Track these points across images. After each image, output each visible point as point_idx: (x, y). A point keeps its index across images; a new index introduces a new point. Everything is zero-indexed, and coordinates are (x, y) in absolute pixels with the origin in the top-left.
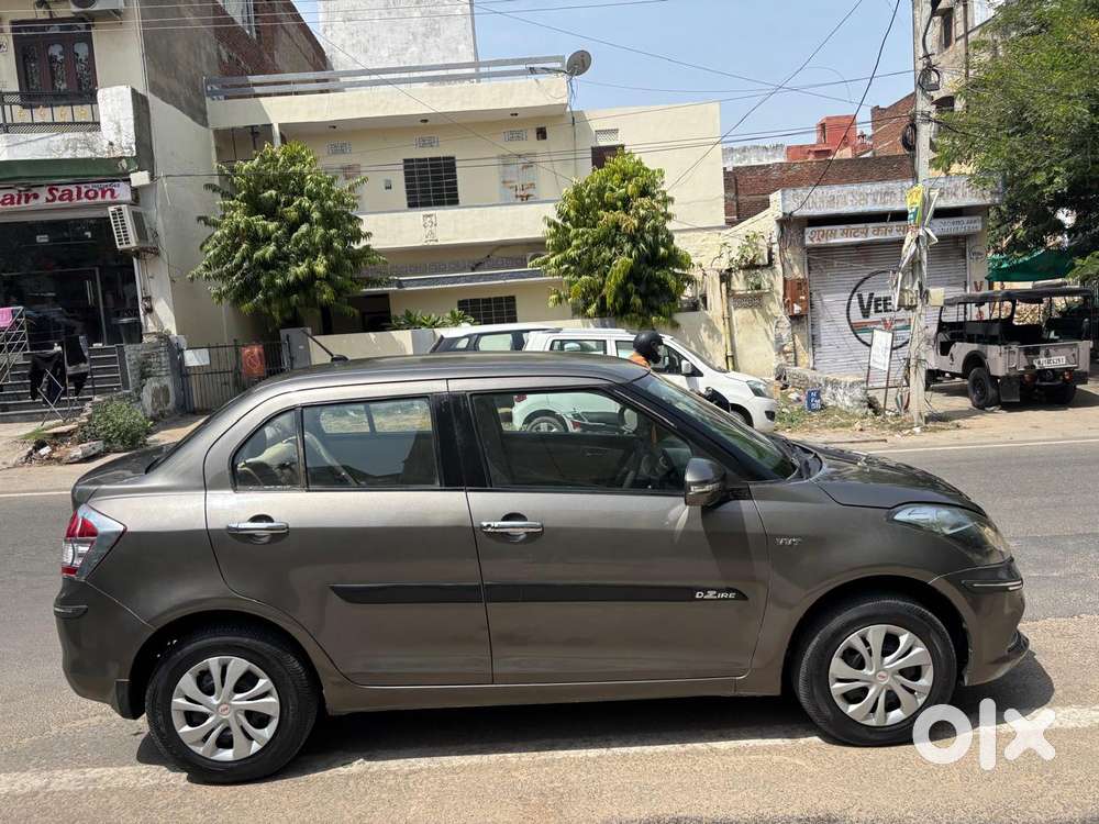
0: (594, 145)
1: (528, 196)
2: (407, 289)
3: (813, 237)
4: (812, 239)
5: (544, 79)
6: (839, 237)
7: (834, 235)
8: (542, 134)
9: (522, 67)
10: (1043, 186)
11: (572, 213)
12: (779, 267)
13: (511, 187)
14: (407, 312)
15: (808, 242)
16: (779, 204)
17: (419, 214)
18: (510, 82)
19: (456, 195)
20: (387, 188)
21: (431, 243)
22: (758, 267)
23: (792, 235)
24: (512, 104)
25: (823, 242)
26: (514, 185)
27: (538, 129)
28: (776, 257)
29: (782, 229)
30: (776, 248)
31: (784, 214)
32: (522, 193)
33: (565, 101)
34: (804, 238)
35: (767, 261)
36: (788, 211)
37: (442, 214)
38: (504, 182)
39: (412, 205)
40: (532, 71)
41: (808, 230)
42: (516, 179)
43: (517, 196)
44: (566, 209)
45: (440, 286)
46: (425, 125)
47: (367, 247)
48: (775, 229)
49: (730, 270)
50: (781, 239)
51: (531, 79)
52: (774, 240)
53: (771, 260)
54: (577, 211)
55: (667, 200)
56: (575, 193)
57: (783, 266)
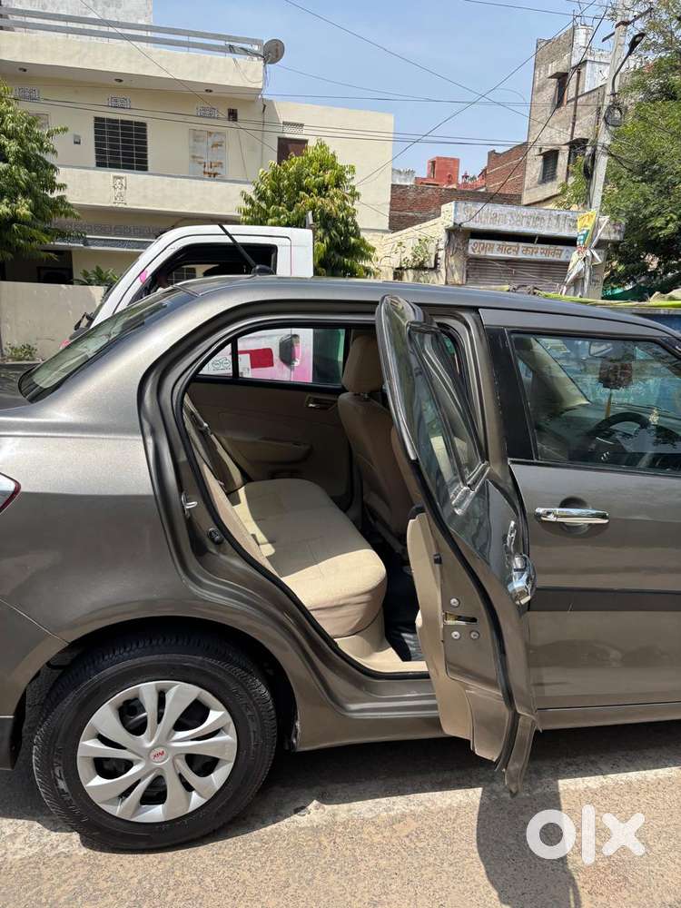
0: (282, 135)
1: (215, 175)
2: (92, 248)
3: (476, 248)
4: (473, 250)
5: (242, 59)
6: (495, 250)
7: (491, 248)
8: (233, 115)
9: (222, 43)
10: (661, 229)
11: (269, 193)
12: (443, 271)
13: (200, 163)
14: (98, 268)
15: (470, 252)
16: (450, 214)
17: (109, 175)
18: (210, 56)
19: (146, 162)
20: (76, 143)
21: (120, 206)
22: (425, 269)
23: (458, 244)
24: (210, 78)
25: (483, 253)
26: (203, 160)
27: (229, 110)
28: (442, 263)
29: (449, 238)
30: (442, 254)
31: (455, 224)
32: (210, 170)
33: (260, 86)
34: (467, 248)
35: (433, 266)
36: (458, 222)
37: (132, 178)
38: (194, 157)
39: (101, 164)
40: (231, 49)
41: (472, 241)
42: (204, 156)
43: (205, 173)
44: (263, 187)
45: (125, 250)
46: (118, 85)
47: (61, 199)
48: (443, 236)
49: (401, 268)
50: (448, 246)
51: (229, 57)
52: (442, 246)
53: (436, 264)
54: (273, 191)
55: (355, 195)
56: (273, 174)
57: (446, 270)
